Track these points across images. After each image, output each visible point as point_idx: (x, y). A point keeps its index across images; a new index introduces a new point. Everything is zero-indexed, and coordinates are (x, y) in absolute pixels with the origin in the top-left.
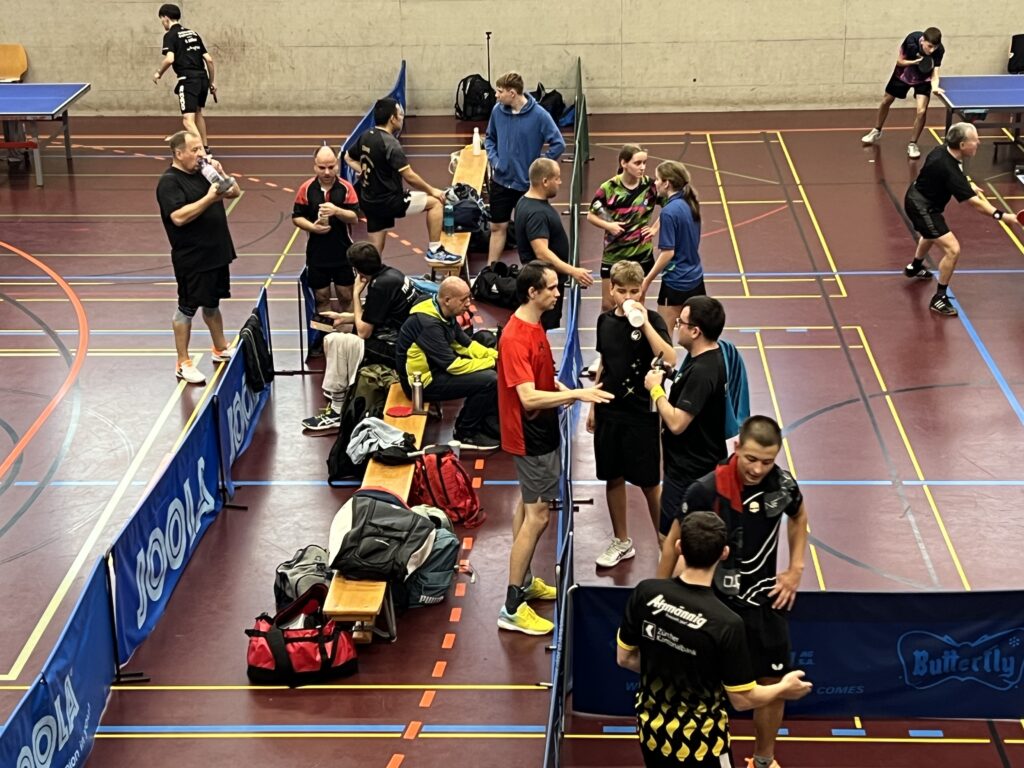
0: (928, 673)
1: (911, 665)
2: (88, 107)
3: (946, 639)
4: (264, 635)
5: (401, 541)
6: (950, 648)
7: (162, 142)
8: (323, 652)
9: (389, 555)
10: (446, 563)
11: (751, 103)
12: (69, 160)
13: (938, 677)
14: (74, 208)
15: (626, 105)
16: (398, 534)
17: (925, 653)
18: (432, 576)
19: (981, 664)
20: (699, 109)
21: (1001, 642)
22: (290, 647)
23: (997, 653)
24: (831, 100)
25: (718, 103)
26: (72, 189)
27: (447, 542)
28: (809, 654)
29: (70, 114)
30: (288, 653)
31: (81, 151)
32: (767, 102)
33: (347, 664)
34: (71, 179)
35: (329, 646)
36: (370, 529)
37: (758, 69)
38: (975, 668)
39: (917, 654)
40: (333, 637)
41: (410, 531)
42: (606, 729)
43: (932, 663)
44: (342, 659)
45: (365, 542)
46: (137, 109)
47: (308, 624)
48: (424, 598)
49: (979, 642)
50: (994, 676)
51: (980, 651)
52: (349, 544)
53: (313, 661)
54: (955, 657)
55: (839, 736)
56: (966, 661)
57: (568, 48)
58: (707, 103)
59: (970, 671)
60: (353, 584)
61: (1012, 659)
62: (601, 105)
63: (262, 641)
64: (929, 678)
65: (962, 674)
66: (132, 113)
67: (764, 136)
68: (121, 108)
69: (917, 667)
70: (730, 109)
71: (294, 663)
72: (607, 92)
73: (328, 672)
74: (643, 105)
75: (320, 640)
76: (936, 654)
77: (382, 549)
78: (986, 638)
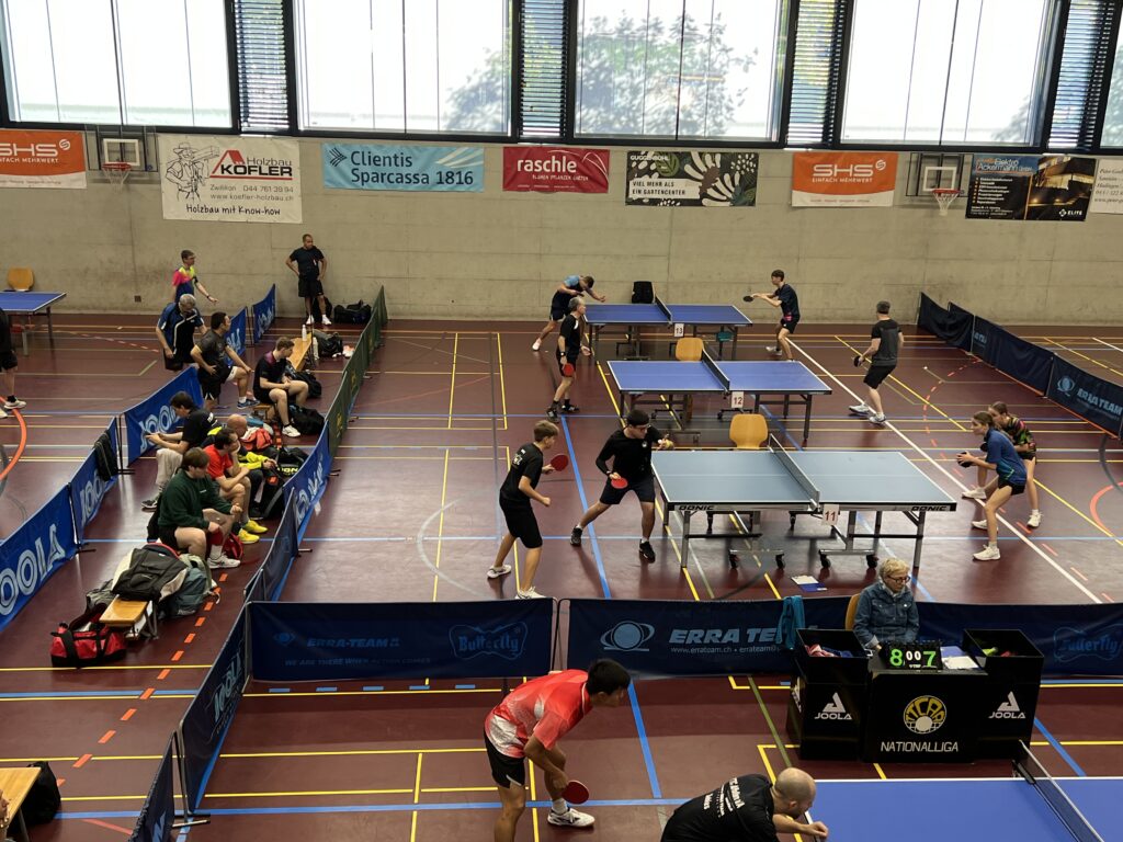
0: (468, 650)
1: (457, 645)
2: (65, 307)
3: (477, 629)
4: (60, 635)
5: (160, 576)
6: (480, 635)
7: (116, 329)
8: (99, 646)
9: (150, 585)
10: (196, 589)
11: (486, 316)
12: (52, 340)
13: (475, 652)
14: (54, 369)
15: (412, 314)
16: (157, 572)
17: (465, 638)
18: (186, 598)
19: (499, 644)
20: (455, 318)
21: (510, 630)
22: (77, 643)
23: (508, 637)
24: (532, 316)
25: (467, 315)
26: (53, 358)
27: (197, 577)
28: (397, 640)
29: (52, 311)
30: (75, 647)
31: (60, 335)
32: (496, 316)
33: (115, 653)
34: (53, 352)
35: (103, 642)
36: (140, 569)
37: (490, 296)
38: (495, 646)
39: (461, 638)
40: (106, 637)
41: (167, 570)
42: (271, 690)
43: (470, 644)
44: (111, 651)
45: (136, 577)
46: (105, 310)
47: (91, 629)
48: (181, 612)
49: (497, 630)
50: (507, 651)
51: (497, 636)
52: (125, 578)
53: (92, 652)
54: (483, 640)
55: (414, 690)
56: (489, 642)
57: (377, 281)
58: (461, 315)
59: (493, 649)
60: (125, 603)
61: (517, 641)
62: (397, 314)
63: (59, 639)
64: (468, 653)
65: (488, 650)
66: (102, 312)
67: (490, 336)
68: (94, 308)
69: (461, 644)
70: (475, 319)
71: (79, 654)
72: (401, 307)
73: (102, 658)
74: (422, 315)
75: (97, 639)
76: (472, 637)
77: (147, 581)
78: (501, 628)
